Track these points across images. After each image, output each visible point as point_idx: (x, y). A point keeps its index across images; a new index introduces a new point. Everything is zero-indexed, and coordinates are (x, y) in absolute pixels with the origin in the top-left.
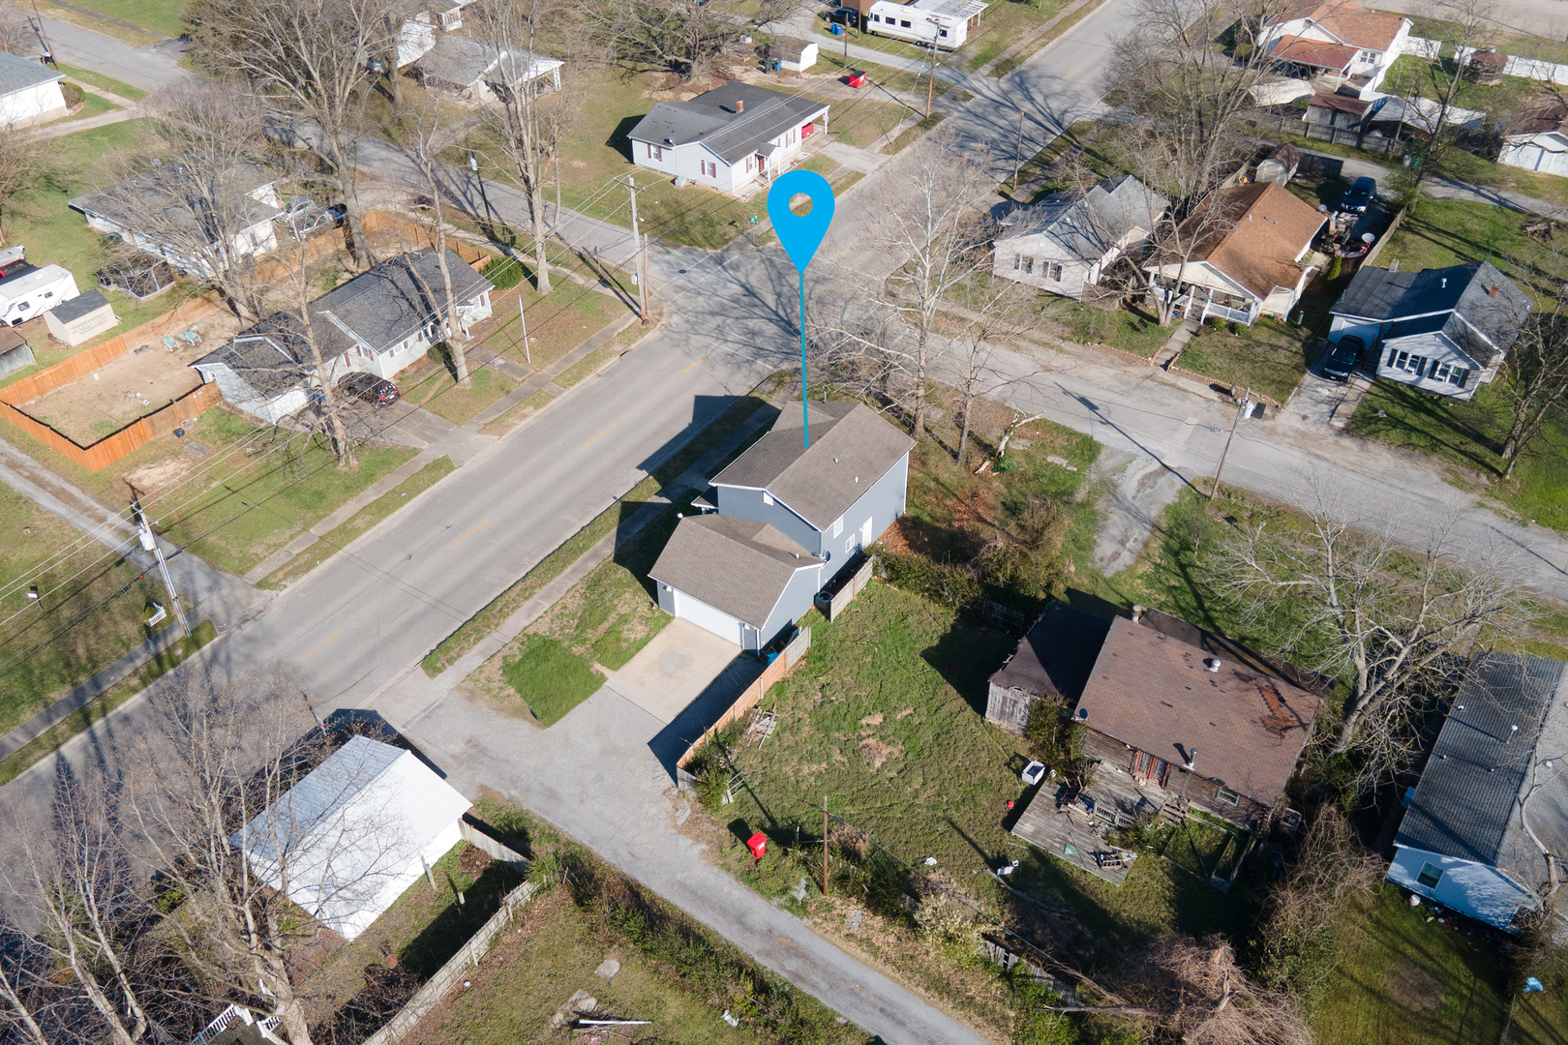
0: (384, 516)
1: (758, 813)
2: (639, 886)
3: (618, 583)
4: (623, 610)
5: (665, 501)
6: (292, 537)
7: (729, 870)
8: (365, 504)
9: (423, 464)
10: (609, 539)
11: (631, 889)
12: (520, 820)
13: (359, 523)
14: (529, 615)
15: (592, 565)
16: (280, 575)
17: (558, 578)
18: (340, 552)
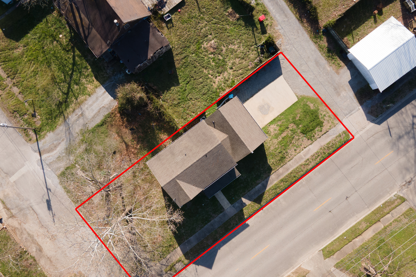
0: (354, 226)
1: (256, 34)
2: (299, 20)
3: (274, 156)
4: (276, 141)
5: (244, 200)
6: (391, 224)
7: (271, 17)
8: (360, 237)
9: (335, 256)
10: (271, 183)
11: (301, 20)
12: (329, 57)
13: (364, 225)
14: (309, 150)
15: (281, 170)
16: (396, 203)
17: (295, 167)
18: (373, 210)
